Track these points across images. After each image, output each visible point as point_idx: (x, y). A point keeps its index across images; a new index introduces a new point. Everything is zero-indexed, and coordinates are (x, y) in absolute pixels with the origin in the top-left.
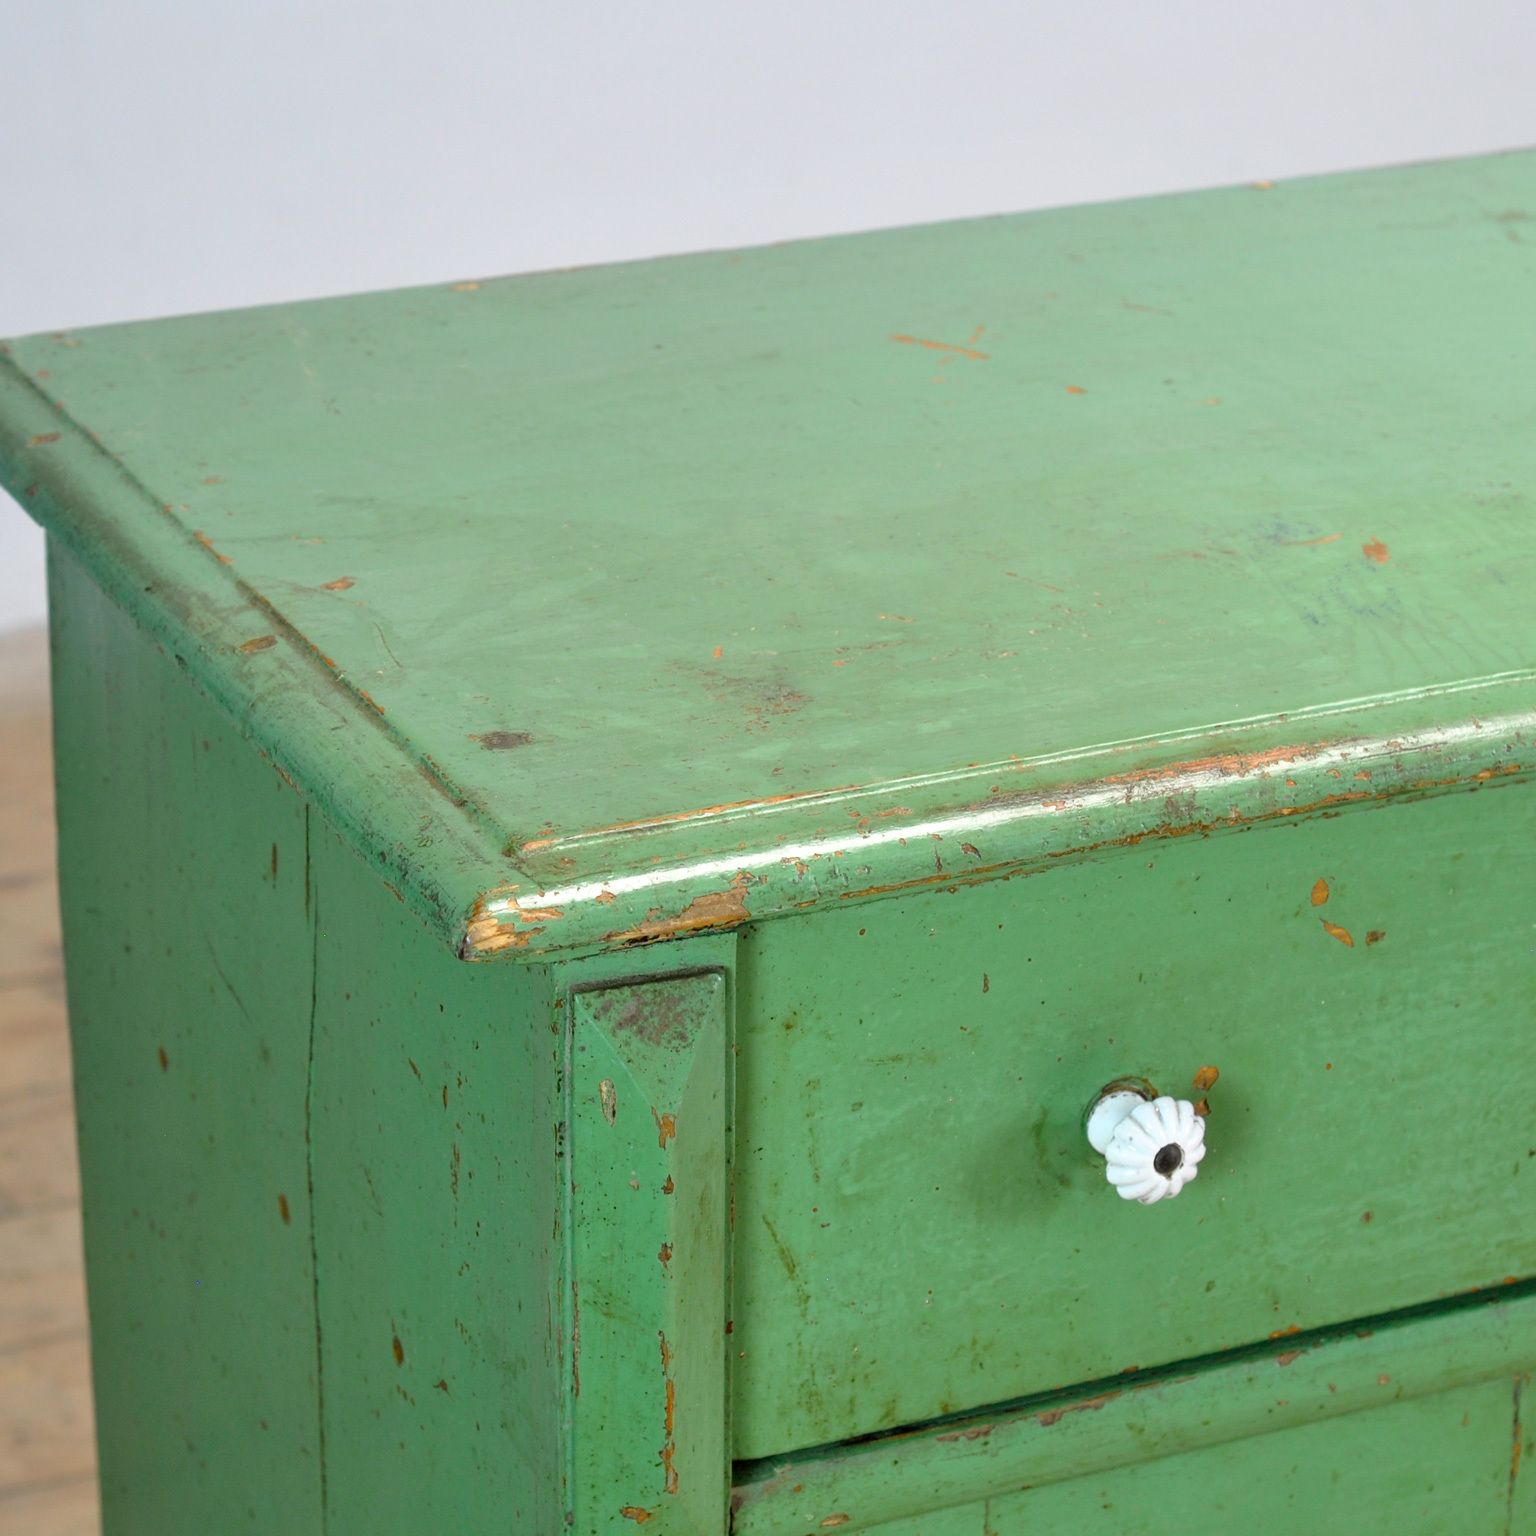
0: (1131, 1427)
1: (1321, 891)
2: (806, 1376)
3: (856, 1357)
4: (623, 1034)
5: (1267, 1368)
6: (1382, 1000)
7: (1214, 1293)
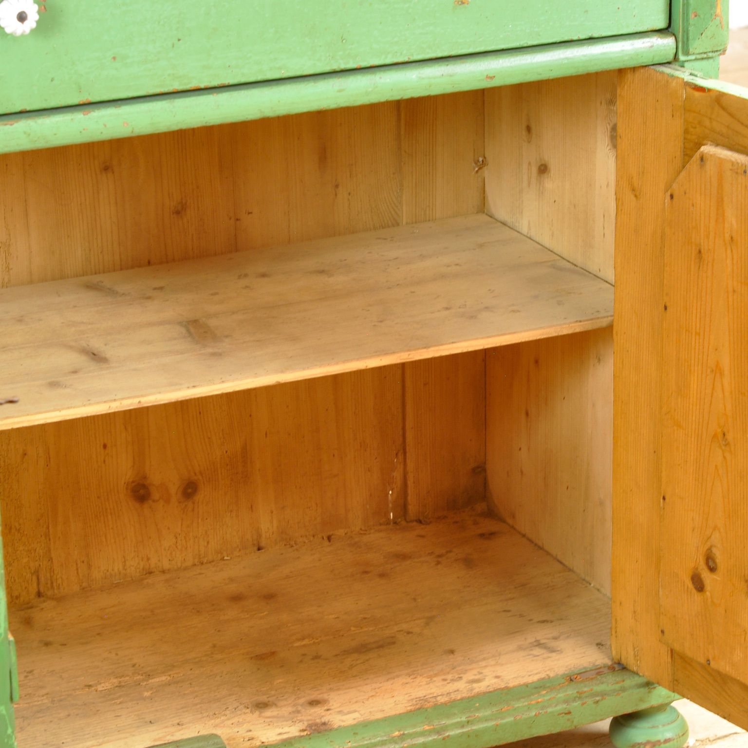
7: (53, 82)
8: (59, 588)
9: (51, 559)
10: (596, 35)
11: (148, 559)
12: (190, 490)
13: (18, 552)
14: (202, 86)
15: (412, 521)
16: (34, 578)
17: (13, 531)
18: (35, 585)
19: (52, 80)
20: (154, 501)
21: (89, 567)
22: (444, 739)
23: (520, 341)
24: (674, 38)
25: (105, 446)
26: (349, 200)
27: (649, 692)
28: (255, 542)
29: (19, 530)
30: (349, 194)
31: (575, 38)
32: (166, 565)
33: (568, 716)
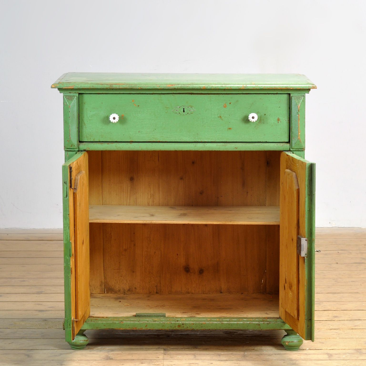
0: (115, 146)
1: (133, 101)
2: (86, 135)
3: (91, 134)
4: (67, 99)
5: (129, 144)
6: (139, 112)
7: (124, 136)
8: (162, 292)
9: (161, 283)
10: (268, 141)
11: (188, 289)
12: (201, 272)
13: (152, 280)
14: (161, 141)
15: (267, 293)
16: (156, 288)
17: (151, 273)
18: (156, 290)
19: (124, 135)
20: (191, 273)
21: (171, 288)
22: (222, 324)
23: (258, 224)
24: (289, 144)
25: (177, 255)
26: (251, 197)
27: (284, 324)
28: (220, 290)
29: (152, 273)
30: (251, 195)
31: (262, 141)
32: (193, 292)
33: (259, 326)
